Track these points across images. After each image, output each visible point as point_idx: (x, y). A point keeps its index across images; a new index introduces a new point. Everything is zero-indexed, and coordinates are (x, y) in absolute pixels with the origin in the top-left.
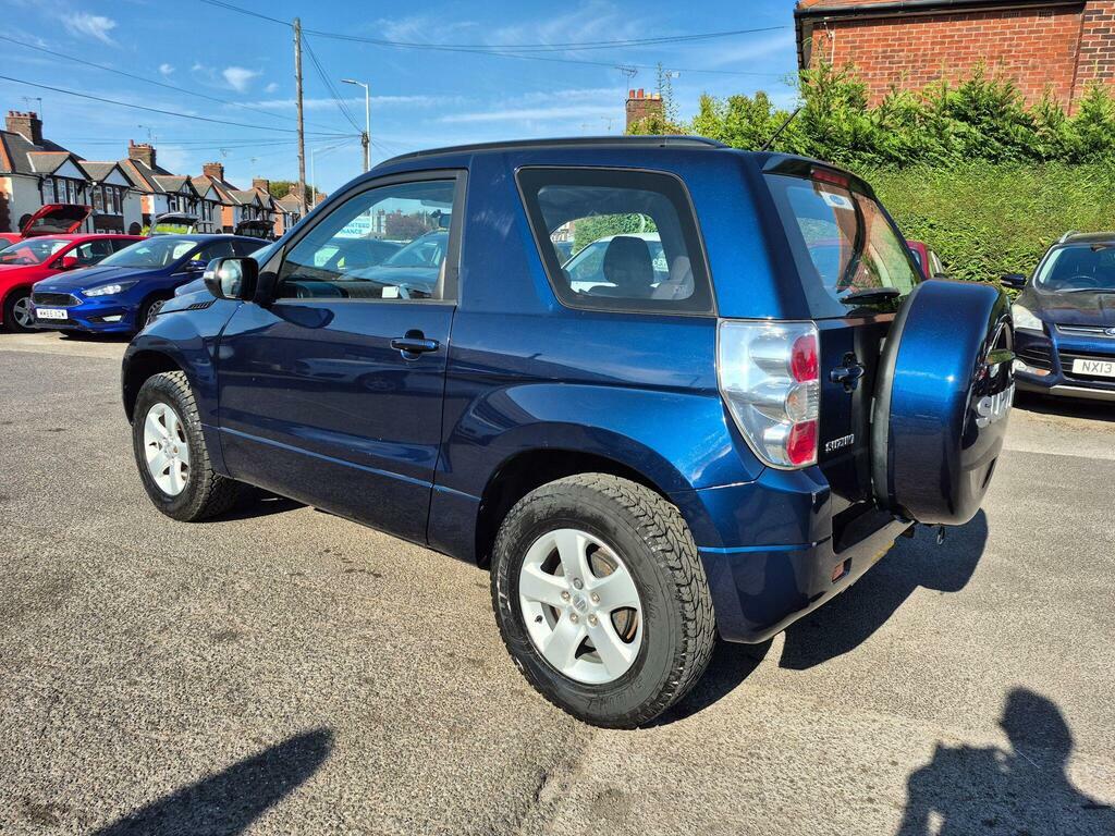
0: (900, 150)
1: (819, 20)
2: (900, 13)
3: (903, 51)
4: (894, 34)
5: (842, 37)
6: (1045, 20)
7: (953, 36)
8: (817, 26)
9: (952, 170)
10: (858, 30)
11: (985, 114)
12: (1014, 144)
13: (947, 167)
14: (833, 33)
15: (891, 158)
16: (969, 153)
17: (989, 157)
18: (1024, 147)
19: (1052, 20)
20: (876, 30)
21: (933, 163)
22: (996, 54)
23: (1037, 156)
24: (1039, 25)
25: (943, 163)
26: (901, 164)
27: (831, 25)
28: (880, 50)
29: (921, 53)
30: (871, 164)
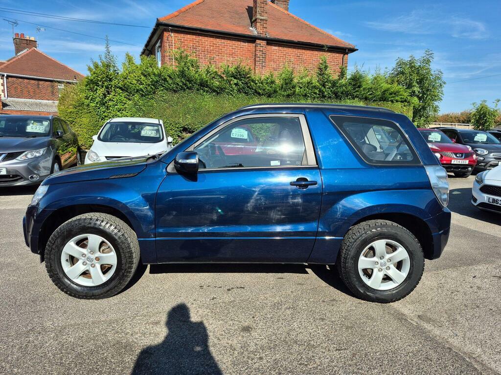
0: (217, 88)
1: (167, 28)
2: (198, 32)
3: (200, 47)
4: (196, 39)
5: (176, 37)
6: (244, 44)
7: (216, 44)
8: (165, 30)
9: (234, 97)
10: (182, 35)
11: (243, 77)
12: (253, 89)
13: (233, 95)
14: (172, 34)
15: (214, 91)
16: (239, 91)
17: (245, 93)
18: (255, 90)
19: (246, 44)
20: (189, 36)
21: (228, 94)
22: (231, 54)
23: (259, 94)
24: (243, 45)
25: (231, 94)
26: (218, 93)
27: (172, 31)
28: (191, 45)
29: (206, 49)
30: (207, 92)
